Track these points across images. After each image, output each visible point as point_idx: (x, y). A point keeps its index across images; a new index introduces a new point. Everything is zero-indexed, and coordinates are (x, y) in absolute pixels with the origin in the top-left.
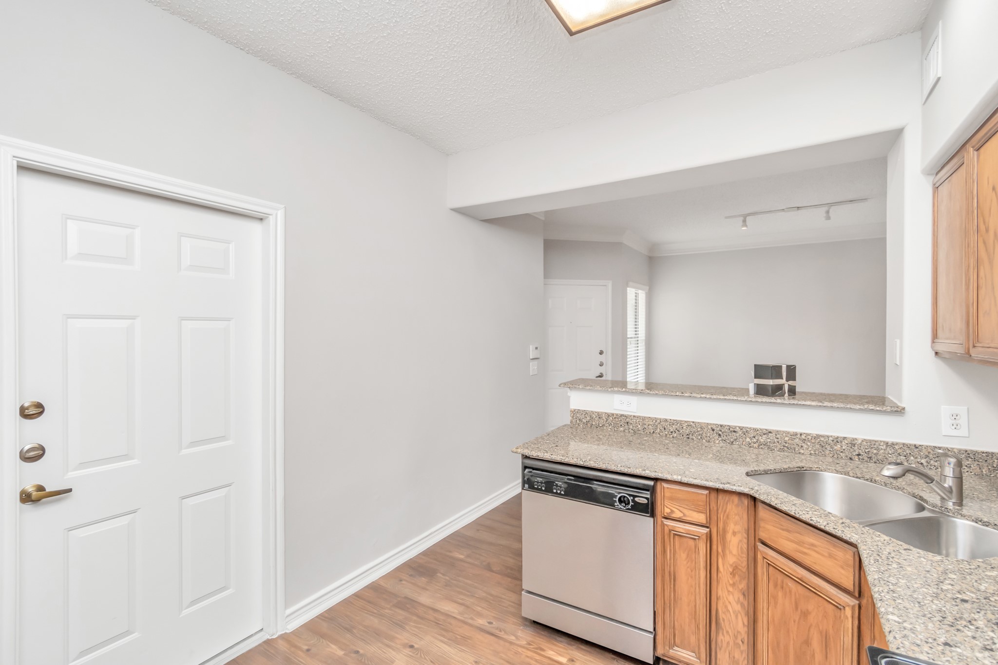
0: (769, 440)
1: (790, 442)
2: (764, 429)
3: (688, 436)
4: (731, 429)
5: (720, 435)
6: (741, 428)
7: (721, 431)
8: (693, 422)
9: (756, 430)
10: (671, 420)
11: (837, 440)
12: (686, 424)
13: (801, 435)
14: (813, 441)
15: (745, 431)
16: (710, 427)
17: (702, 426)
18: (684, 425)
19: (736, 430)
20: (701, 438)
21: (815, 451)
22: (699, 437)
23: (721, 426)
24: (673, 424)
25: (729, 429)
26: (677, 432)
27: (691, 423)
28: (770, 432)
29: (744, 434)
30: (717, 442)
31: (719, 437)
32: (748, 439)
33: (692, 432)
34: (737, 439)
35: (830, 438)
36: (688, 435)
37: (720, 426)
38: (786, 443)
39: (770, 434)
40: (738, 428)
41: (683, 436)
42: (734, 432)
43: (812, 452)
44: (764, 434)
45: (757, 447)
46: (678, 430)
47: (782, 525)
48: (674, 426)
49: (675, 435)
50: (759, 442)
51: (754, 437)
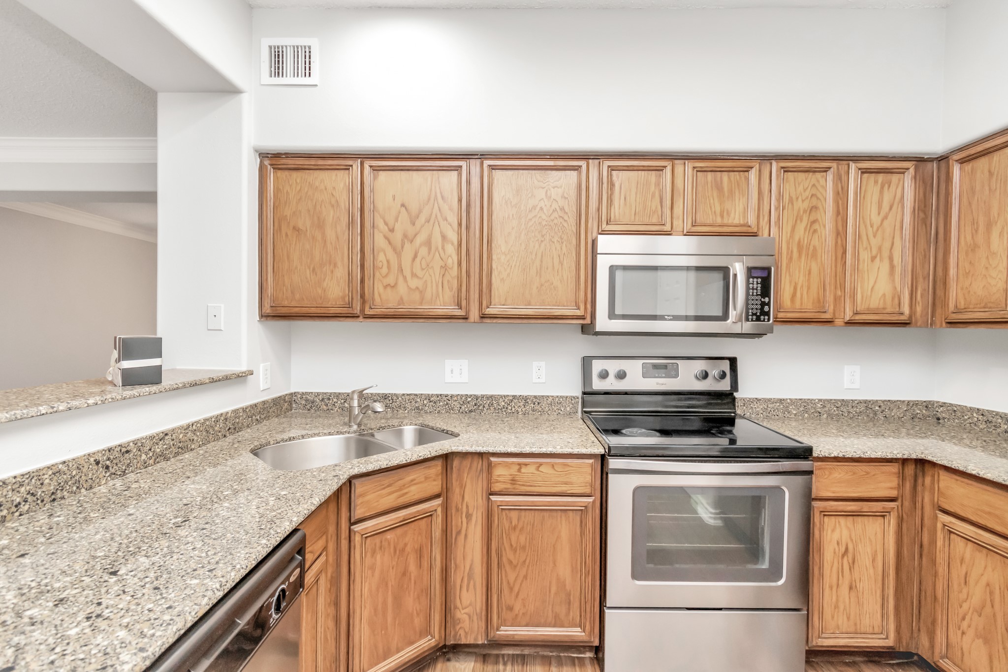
0: (165, 446)
1: (183, 439)
2: (160, 433)
3: (53, 497)
4: (124, 450)
5: (107, 467)
6: (135, 443)
7: (109, 459)
8: (64, 462)
9: (152, 438)
10: (15, 477)
11: (217, 419)
12: (50, 473)
13: (193, 425)
14: (201, 429)
15: (139, 444)
16: (92, 460)
17: (78, 464)
18: (46, 476)
19: (129, 448)
20: (78, 488)
21: (202, 441)
22: (75, 488)
23: (109, 451)
24: (21, 485)
25: (121, 450)
26: (30, 498)
27: (60, 466)
28: (166, 434)
29: (139, 450)
30: (104, 482)
31: (106, 472)
32: (144, 457)
33: (62, 484)
34: (130, 463)
35: (213, 419)
36: (53, 493)
37: (107, 451)
38: (180, 442)
39: (167, 437)
40: (131, 444)
41: (42, 501)
42: (127, 452)
43: (201, 443)
44: (160, 440)
45: (153, 464)
46: (32, 494)
47: (383, 485)
48: (22, 489)
49: (27, 507)
50: (155, 454)
51: (150, 450)
